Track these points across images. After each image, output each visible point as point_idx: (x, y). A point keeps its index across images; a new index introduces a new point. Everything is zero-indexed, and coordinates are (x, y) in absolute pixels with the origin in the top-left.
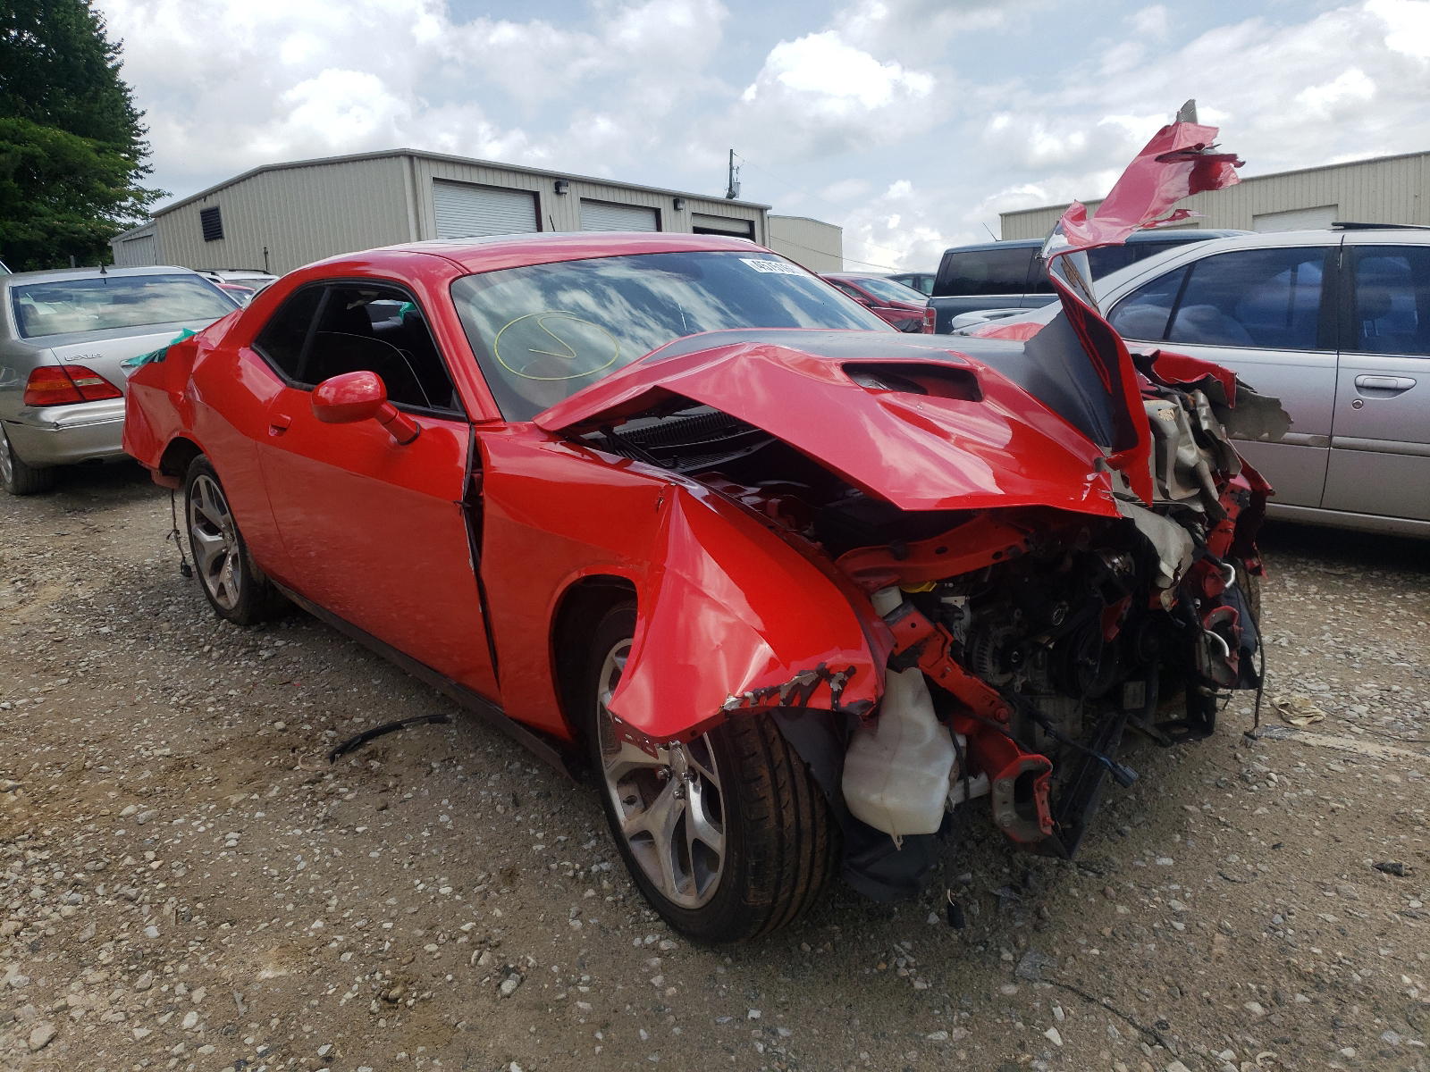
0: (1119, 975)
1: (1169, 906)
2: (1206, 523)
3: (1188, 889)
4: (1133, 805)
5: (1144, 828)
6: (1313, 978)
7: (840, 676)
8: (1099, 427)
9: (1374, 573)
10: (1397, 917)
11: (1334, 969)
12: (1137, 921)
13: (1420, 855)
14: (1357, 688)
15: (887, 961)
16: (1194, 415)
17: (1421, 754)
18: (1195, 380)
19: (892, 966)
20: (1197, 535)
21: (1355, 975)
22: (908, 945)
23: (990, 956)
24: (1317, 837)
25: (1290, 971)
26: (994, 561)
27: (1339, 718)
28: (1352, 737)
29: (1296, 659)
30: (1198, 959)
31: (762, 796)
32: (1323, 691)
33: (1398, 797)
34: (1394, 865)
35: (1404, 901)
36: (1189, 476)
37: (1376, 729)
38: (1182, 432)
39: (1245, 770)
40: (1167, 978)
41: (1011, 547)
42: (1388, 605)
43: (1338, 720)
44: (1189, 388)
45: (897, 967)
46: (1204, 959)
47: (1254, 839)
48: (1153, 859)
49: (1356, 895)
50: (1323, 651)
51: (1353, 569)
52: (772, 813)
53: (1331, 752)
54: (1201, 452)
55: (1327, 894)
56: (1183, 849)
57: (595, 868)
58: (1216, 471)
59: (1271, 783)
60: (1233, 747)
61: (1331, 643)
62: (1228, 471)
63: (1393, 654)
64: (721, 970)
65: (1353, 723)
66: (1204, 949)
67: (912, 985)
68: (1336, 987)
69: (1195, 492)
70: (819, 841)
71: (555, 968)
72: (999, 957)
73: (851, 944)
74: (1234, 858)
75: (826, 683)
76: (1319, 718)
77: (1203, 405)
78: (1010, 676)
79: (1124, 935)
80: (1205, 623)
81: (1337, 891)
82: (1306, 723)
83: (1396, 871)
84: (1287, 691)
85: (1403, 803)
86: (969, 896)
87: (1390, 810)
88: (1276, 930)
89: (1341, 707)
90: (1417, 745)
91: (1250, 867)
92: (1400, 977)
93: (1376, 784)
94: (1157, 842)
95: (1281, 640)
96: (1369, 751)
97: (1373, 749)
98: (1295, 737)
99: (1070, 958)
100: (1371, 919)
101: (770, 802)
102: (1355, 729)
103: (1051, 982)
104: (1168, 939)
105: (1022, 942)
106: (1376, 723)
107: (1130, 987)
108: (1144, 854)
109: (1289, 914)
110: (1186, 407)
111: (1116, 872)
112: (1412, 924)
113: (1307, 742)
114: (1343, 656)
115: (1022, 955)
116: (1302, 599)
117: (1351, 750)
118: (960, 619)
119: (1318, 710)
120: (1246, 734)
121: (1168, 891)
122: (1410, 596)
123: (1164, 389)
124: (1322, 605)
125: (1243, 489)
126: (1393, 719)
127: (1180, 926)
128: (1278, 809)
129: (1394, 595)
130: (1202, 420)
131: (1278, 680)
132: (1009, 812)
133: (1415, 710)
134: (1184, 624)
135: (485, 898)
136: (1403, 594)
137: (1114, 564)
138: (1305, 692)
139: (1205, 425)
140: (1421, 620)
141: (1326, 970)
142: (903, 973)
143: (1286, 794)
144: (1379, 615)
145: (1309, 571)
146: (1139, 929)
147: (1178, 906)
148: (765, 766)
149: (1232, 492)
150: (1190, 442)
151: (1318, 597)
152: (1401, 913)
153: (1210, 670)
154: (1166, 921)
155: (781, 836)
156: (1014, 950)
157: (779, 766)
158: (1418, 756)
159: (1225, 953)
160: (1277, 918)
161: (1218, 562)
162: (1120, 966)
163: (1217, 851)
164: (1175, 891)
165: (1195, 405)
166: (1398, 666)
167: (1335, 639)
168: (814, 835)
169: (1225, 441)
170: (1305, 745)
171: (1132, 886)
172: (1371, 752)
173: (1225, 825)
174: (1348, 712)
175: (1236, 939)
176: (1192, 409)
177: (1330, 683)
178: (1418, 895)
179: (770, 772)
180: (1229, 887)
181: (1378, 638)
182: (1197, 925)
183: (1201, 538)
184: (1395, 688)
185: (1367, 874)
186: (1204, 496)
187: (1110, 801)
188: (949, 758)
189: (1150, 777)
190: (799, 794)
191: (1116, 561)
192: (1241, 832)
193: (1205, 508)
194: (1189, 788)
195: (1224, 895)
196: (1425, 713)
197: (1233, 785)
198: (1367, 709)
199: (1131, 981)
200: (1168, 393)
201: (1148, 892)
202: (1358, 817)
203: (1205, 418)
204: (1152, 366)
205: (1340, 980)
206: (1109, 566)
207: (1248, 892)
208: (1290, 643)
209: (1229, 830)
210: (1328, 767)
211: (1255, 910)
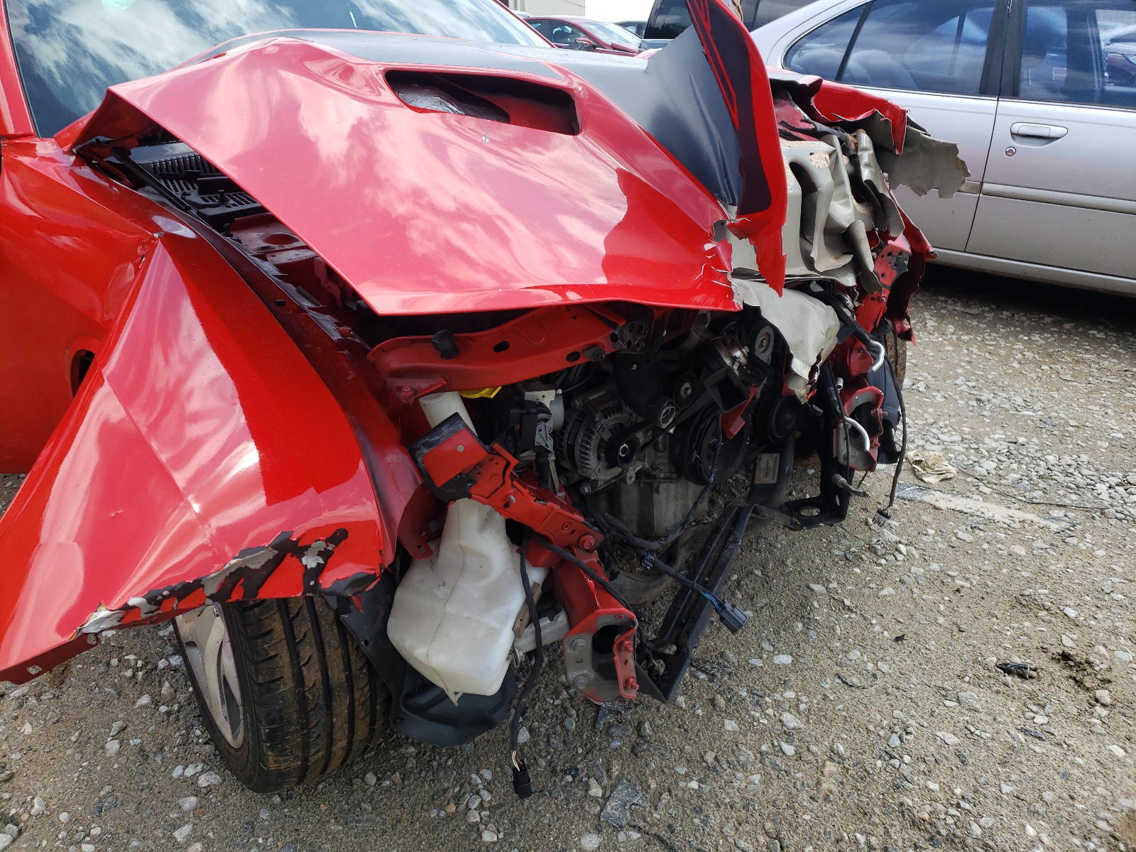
0: (714, 820)
1: (781, 721)
2: (856, 298)
3: (804, 699)
4: (759, 582)
5: (766, 612)
6: (928, 826)
7: (320, 545)
8: (726, 176)
9: (1005, 313)
10: (1021, 736)
11: (953, 816)
12: (744, 741)
13: (1044, 650)
14: (987, 440)
15: (457, 799)
16: (854, 160)
17: (1045, 519)
18: (860, 118)
19: (462, 807)
20: (845, 310)
21: (975, 827)
22: (488, 774)
23: (576, 790)
24: (940, 625)
25: (903, 816)
26: (569, 364)
27: (969, 475)
28: (981, 499)
29: (932, 405)
30: (804, 797)
31: (272, 653)
32: (955, 442)
33: (1023, 573)
34: (1019, 667)
35: (1029, 714)
36: (842, 239)
37: (1002, 489)
38: (838, 183)
39: (875, 540)
40: (769, 825)
41: (593, 345)
42: (1015, 347)
43: (968, 479)
44: (852, 128)
45: (468, 808)
46: (811, 798)
47: (877, 628)
48: (771, 655)
49: (978, 706)
50: (957, 397)
51: (987, 309)
52: (287, 673)
53: (959, 515)
54: (860, 208)
55: (947, 703)
56: (804, 641)
57: (162, 664)
58: (873, 230)
59: (900, 557)
60: (865, 510)
61: (964, 388)
62: (888, 232)
63: (1019, 401)
64: (264, 815)
65: (981, 480)
66: (812, 783)
67: (480, 836)
68: (953, 841)
69: (848, 259)
70: (357, 694)
71: (64, 817)
72: (587, 791)
73: (423, 774)
74: (855, 654)
75: (294, 558)
76: (949, 476)
77: (865, 149)
78: (617, 470)
79: (728, 762)
80: (845, 408)
81: (958, 701)
82: (937, 480)
83: (1021, 672)
84: (921, 442)
85: (1028, 581)
86: (567, 704)
87: (1014, 589)
88: (892, 757)
89: (971, 462)
90: (1042, 507)
91: (870, 666)
92: (1024, 826)
93: (1000, 556)
94: (777, 632)
95: (919, 385)
96: (996, 516)
97: (998, 512)
98: (927, 498)
99: (665, 795)
100: (993, 739)
101: (285, 659)
102: (983, 489)
103: (639, 830)
104: (775, 767)
105: (615, 770)
106: (1003, 482)
107: (725, 838)
108: (762, 649)
109: (907, 733)
110: (845, 150)
111: (730, 674)
112: (1037, 749)
113: (937, 505)
114: (974, 403)
115: (614, 787)
116: (940, 339)
117: (979, 513)
118: (546, 420)
119: (950, 467)
120: (880, 512)
121: (782, 699)
122: (1036, 337)
123: (821, 127)
124: (957, 346)
125: (901, 252)
126: (1019, 476)
127: (789, 750)
128: (903, 588)
129: (1021, 336)
130: (862, 168)
131: (915, 429)
132: (585, 671)
133: (1039, 465)
134: (822, 411)
135: (21, 706)
136: (1029, 335)
137: (734, 359)
138: (939, 444)
139: (866, 174)
140: (1045, 363)
141: (943, 816)
142: (474, 817)
143: (913, 570)
144: (1007, 357)
145: (948, 311)
146: (747, 755)
147: (791, 720)
148: (277, 616)
149: (889, 254)
150: (846, 196)
151: (954, 337)
152: (1025, 732)
153: (847, 458)
154: (776, 743)
155: (302, 699)
156: (605, 781)
157: (298, 614)
158: (1044, 523)
159: (835, 789)
160: (895, 741)
161: (865, 339)
162: (718, 806)
163: (838, 644)
164: (789, 700)
165: (857, 149)
166: (1024, 415)
167: (968, 383)
168: (351, 691)
169: (888, 195)
170: (935, 508)
171: (744, 694)
172: (997, 518)
173: (849, 609)
174: (977, 468)
175: (848, 769)
176: (852, 153)
177: (962, 433)
178: (1043, 707)
179: (283, 623)
180: (847, 695)
181: (1006, 383)
182: (808, 750)
183: (849, 314)
184: (1021, 440)
185: (989, 677)
186: (857, 265)
187: (735, 577)
188: (516, 600)
189: (780, 546)
190: (326, 646)
191: (738, 354)
192: (865, 619)
193: (858, 280)
194: (818, 561)
195: (840, 707)
196: (1048, 469)
197: (861, 558)
198: (995, 465)
199: (728, 829)
200: (826, 133)
201: (761, 701)
202: (983, 598)
203: (867, 165)
204: (812, 100)
205: (958, 833)
206: (728, 362)
207: (865, 701)
208: (927, 387)
209: (853, 616)
210: (955, 534)
211: (871, 727)
